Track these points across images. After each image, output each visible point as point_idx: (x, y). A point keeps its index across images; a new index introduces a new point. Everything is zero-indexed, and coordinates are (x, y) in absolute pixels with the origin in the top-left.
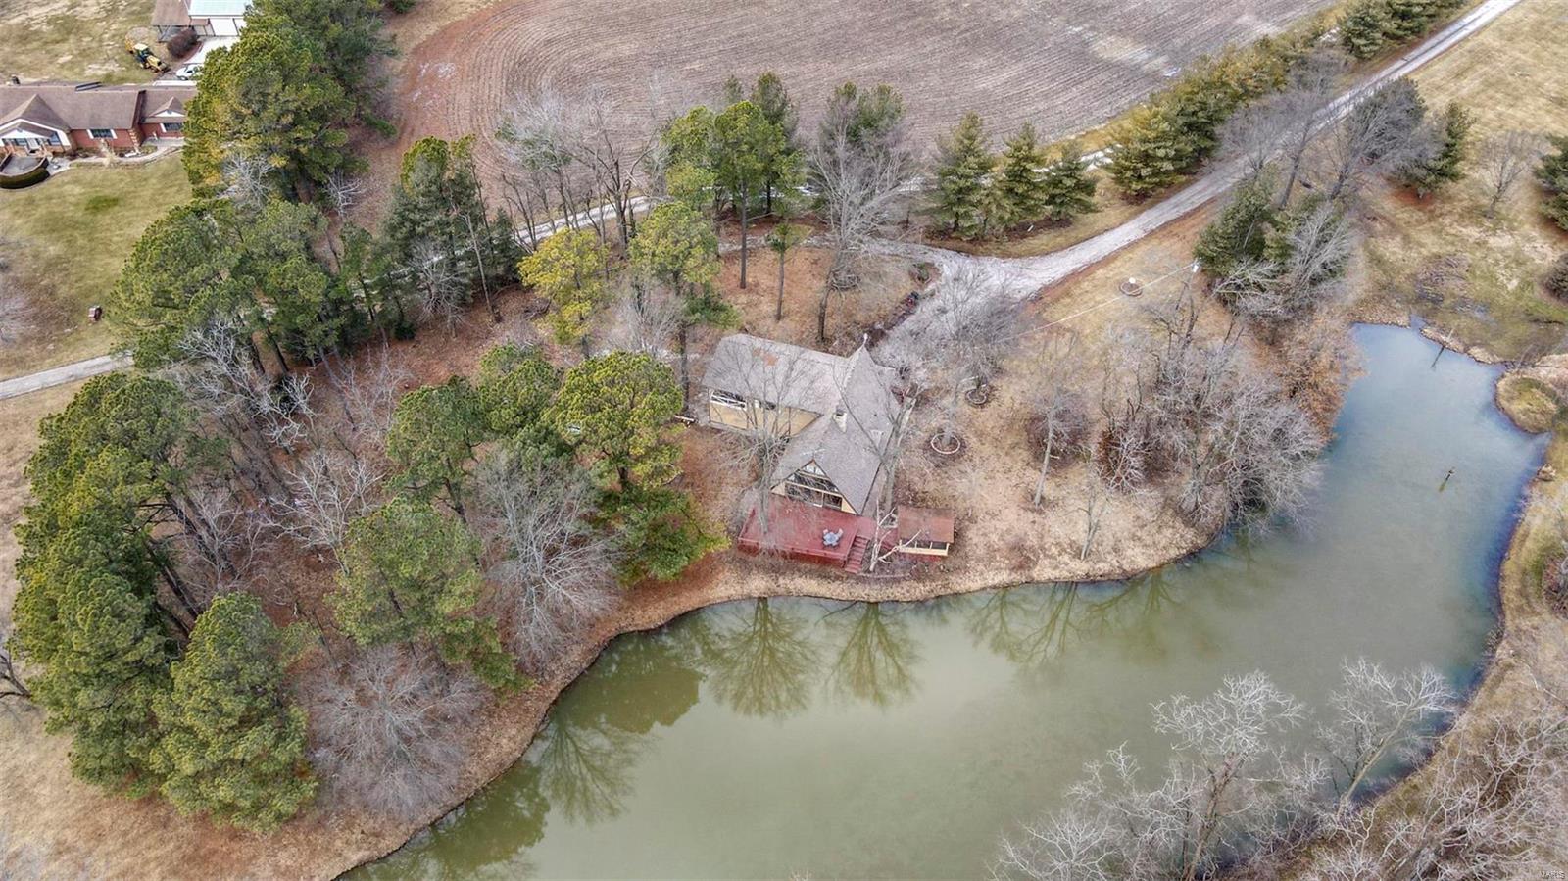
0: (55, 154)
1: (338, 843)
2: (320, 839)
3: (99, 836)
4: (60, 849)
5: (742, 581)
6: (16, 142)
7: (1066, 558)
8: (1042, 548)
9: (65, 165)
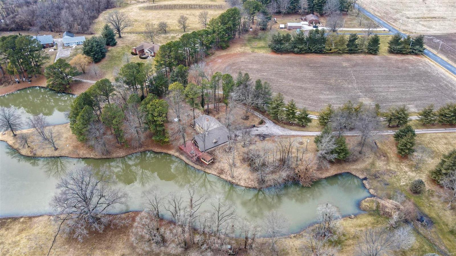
0: (151, 56)
1: (92, 154)
2: (90, 152)
3: (71, 139)
4: (67, 138)
5: (175, 152)
6: (147, 52)
7: (229, 176)
8: (226, 173)
9: (151, 57)
